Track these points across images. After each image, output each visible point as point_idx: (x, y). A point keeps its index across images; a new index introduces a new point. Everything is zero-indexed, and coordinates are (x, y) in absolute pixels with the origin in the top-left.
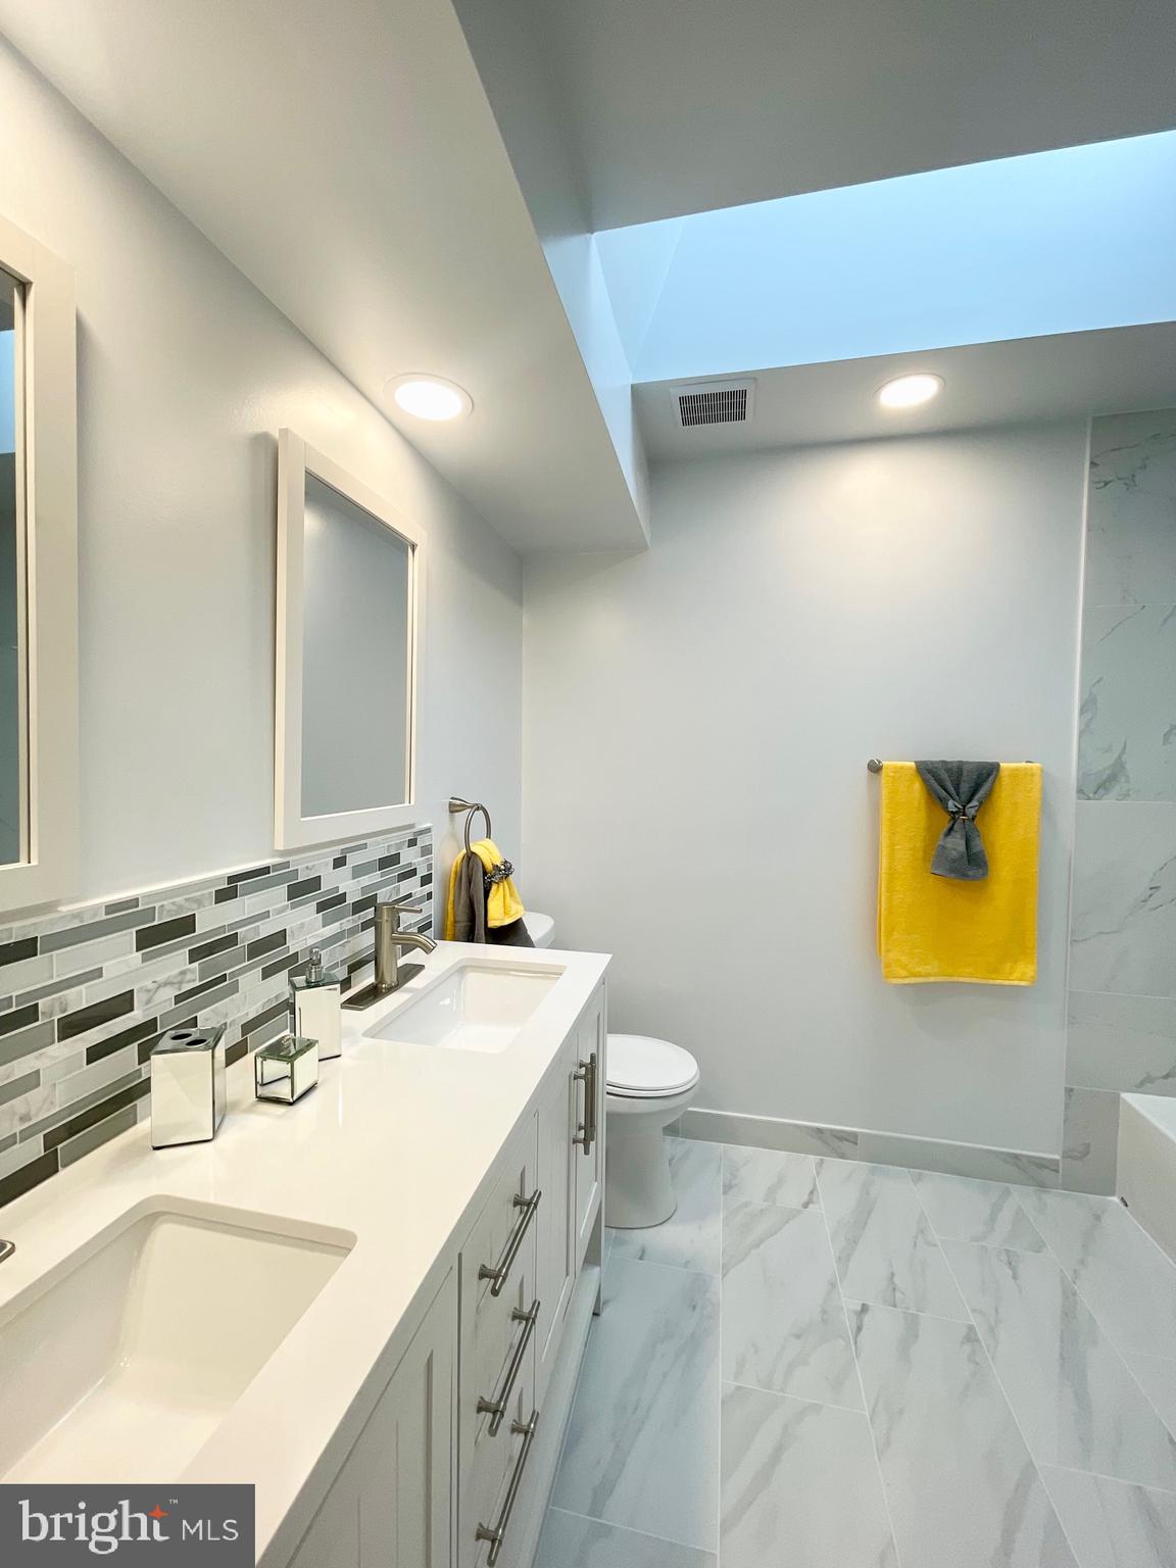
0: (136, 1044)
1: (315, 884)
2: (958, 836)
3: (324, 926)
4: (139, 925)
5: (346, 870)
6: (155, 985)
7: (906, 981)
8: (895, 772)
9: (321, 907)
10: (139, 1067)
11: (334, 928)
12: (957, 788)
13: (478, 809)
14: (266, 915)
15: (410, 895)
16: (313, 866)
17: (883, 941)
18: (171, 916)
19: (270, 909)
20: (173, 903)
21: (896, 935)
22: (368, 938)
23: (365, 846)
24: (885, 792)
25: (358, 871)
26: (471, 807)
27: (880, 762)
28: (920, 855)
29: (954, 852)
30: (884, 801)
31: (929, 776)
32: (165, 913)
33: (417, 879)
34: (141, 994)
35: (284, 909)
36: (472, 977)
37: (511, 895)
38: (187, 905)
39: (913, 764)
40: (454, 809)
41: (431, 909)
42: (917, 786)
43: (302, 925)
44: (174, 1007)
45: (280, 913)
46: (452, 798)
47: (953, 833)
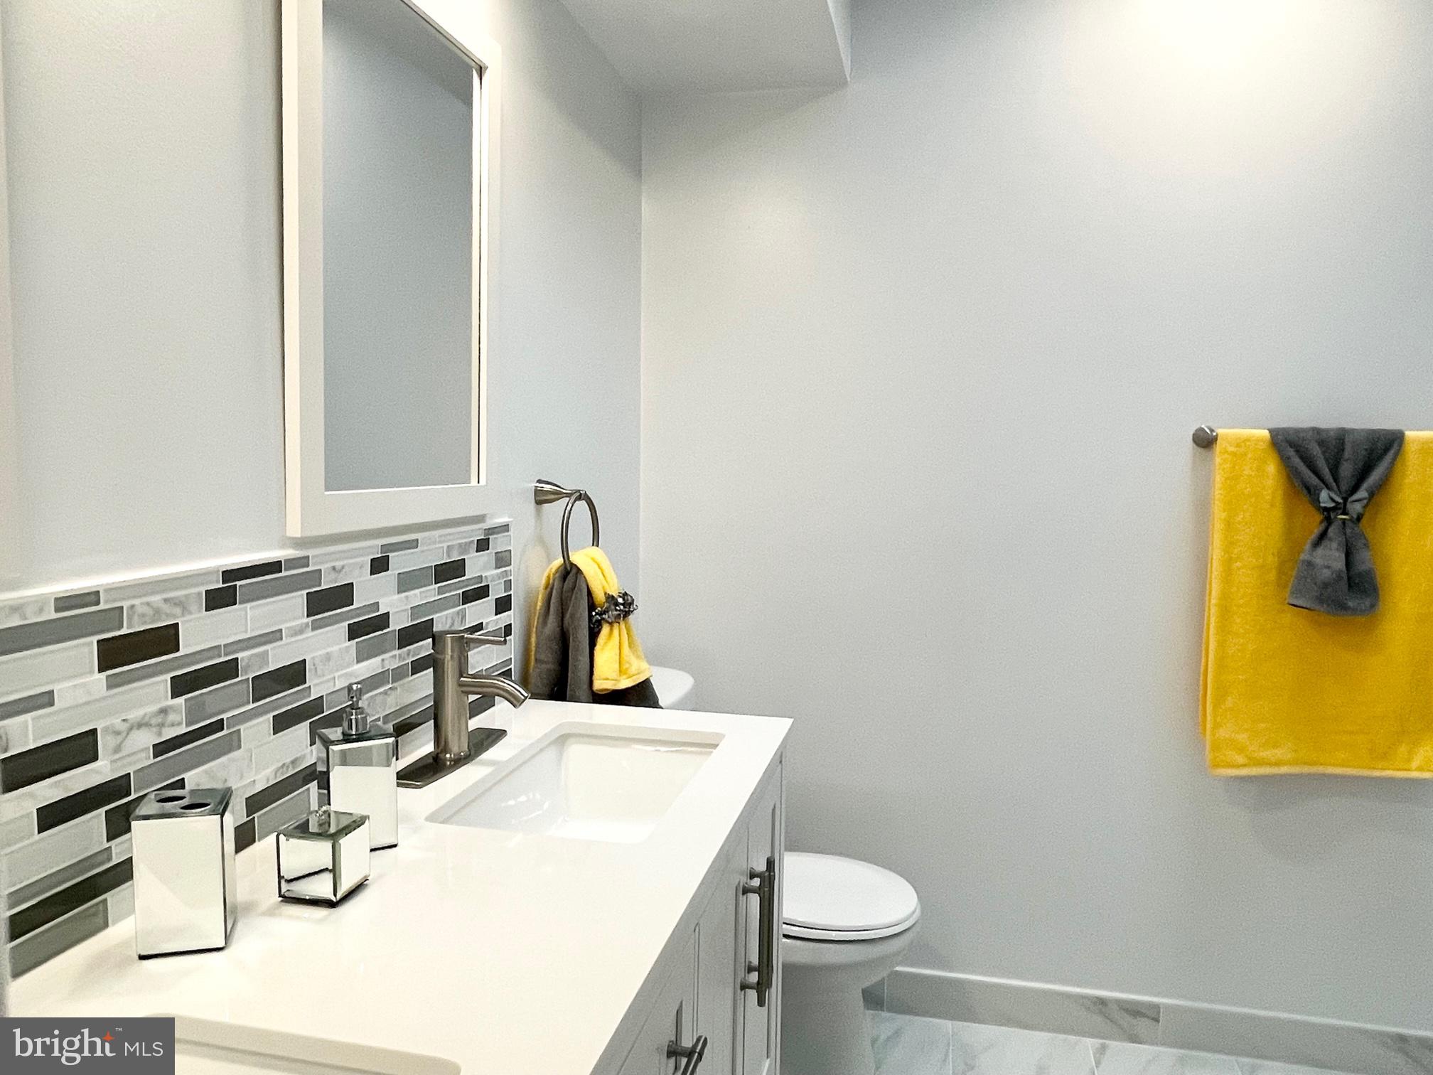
0: (102, 811)
1: (343, 595)
2: (1334, 545)
3: (358, 662)
4: (102, 632)
5: (388, 578)
6: (126, 725)
7: (1244, 772)
8: (1238, 446)
9: (354, 632)
10: (107, 845)
11: (372, 666)
12: (1334, 470)
13: (579, 498)
14: (276, 636)
15: (479, 627)
16: (343, 567)
17: (1209, 710)
18: (145, 623)
19: (282, 627)
20: (148, 604)
21: (1230, 702)
22: (424, 683)
23: (414, 544)
24: (1218, 478)
25: (407, 582)
26: (569, 495)
27: (1212, 431)
28: (1272, 576)
29: (1325, 571)
30: (1218, 492)
31: (1291, 452)
32: (136, 617)
33: (488, 603)
34: (109, 738)
35: (301, 631)
36: (575, 750)
37: (631, 645)
38: (166, 608)
39: (1267, 432)
40: (541, 498)
41: (510, 652)
42: (1272, 468)
43: (328, 657)
44: (152, 761)
45: (296, 634)
46: (539, 481)
47: (1325, 542)
